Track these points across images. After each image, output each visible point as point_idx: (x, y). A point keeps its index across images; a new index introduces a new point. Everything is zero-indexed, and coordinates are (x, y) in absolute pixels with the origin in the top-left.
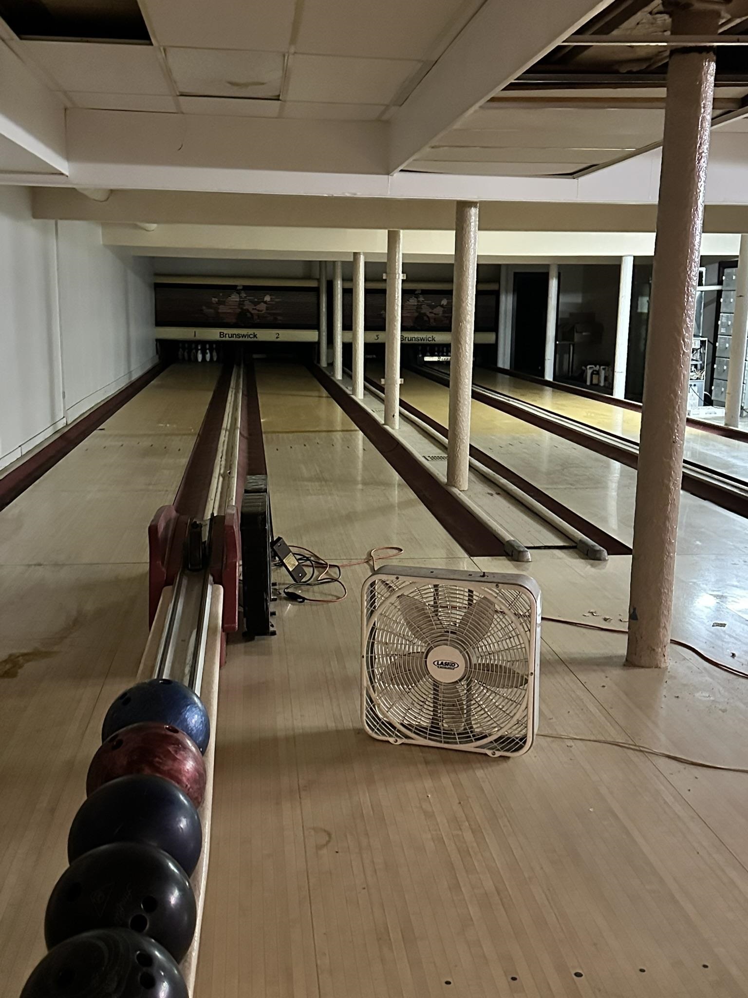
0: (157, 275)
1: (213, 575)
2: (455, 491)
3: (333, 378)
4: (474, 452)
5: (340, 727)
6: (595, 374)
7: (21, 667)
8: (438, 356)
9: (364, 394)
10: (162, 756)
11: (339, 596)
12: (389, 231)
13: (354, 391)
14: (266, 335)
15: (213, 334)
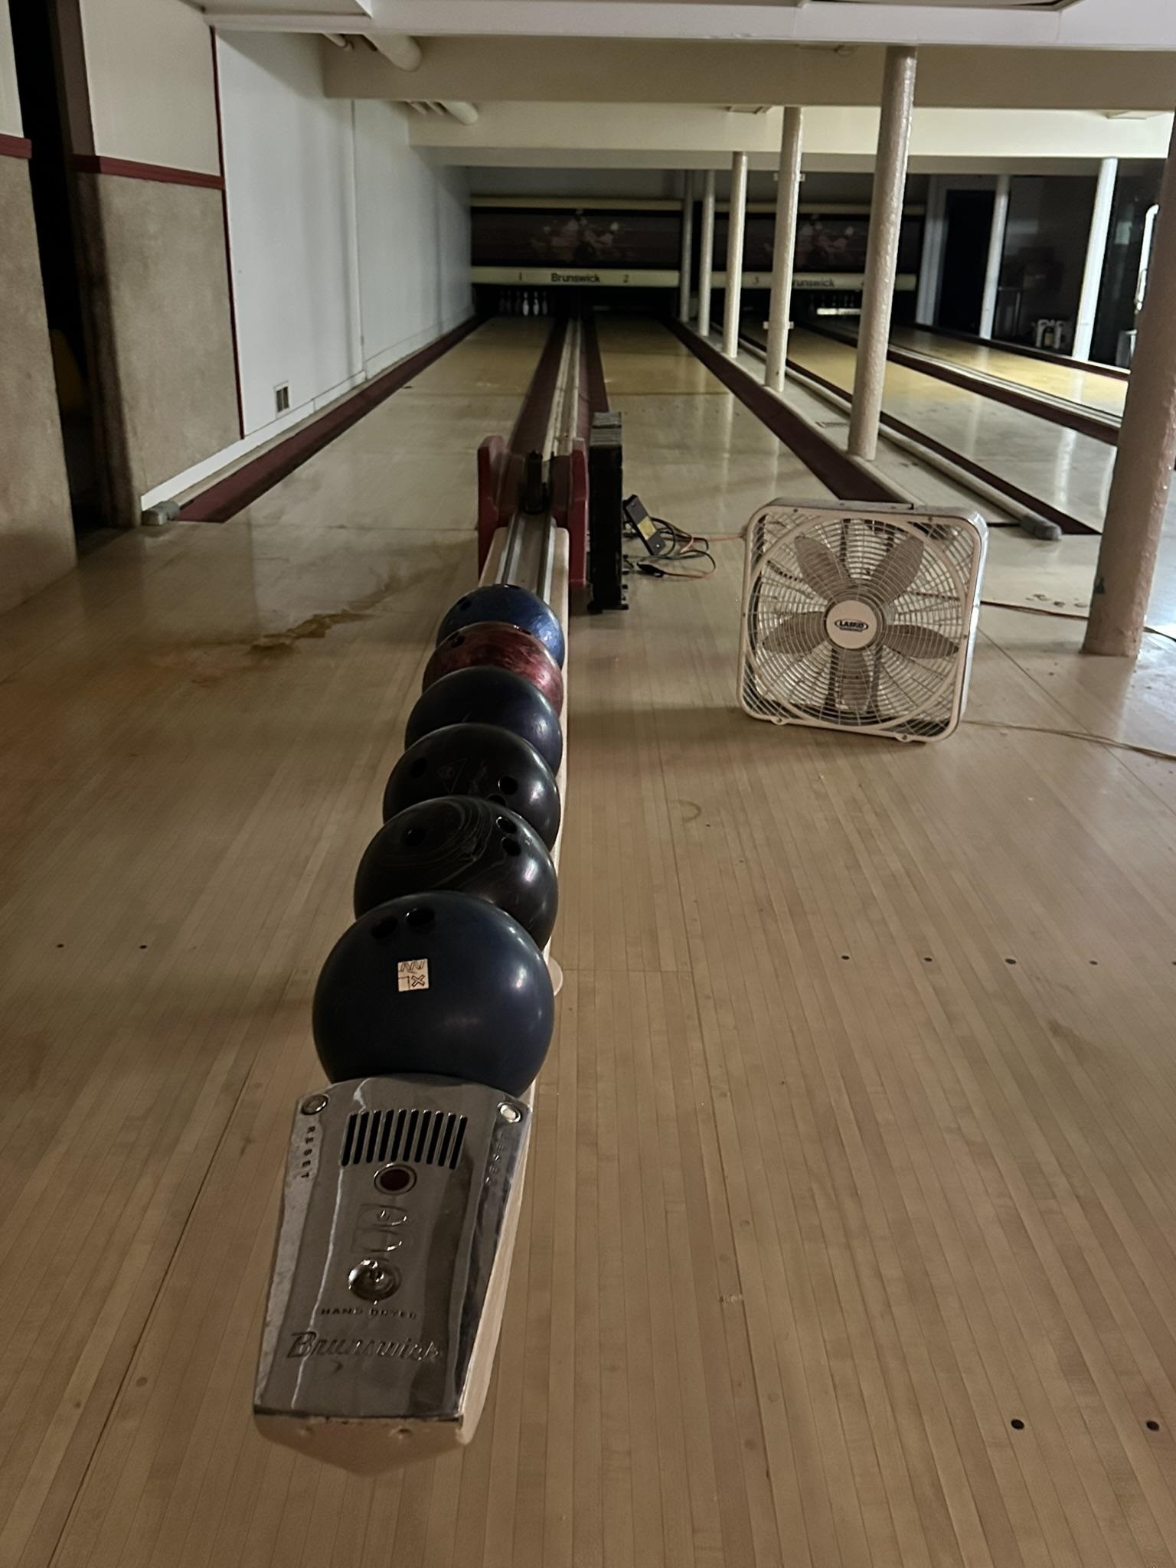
0: (474, 195)
1: (555, 518)
2: (858, 460)
3: (696, 334)
4: (884, 418)
5: (709, 704)
6: (1049, 332)
7: (328, 627)
8: (837, 307)
9: (738, 353)
10: (512, 657)
11: (707, 571)
12: (786, 109)
13: (725, 348)
14: (612, 278)
15: (543, 276)
